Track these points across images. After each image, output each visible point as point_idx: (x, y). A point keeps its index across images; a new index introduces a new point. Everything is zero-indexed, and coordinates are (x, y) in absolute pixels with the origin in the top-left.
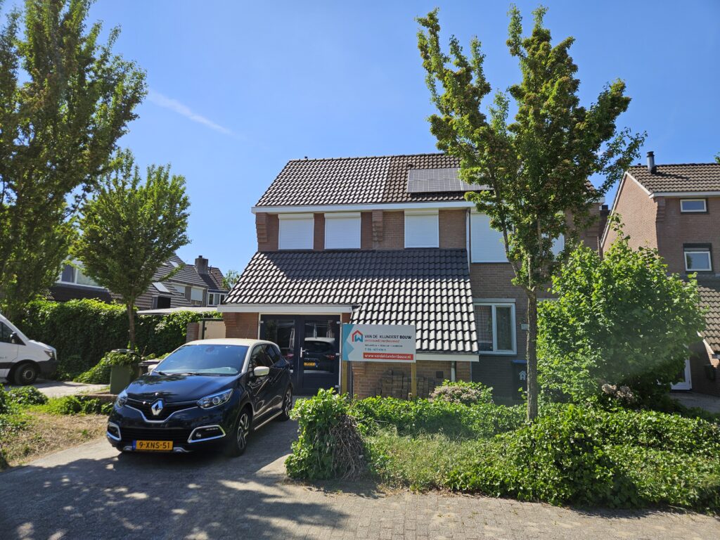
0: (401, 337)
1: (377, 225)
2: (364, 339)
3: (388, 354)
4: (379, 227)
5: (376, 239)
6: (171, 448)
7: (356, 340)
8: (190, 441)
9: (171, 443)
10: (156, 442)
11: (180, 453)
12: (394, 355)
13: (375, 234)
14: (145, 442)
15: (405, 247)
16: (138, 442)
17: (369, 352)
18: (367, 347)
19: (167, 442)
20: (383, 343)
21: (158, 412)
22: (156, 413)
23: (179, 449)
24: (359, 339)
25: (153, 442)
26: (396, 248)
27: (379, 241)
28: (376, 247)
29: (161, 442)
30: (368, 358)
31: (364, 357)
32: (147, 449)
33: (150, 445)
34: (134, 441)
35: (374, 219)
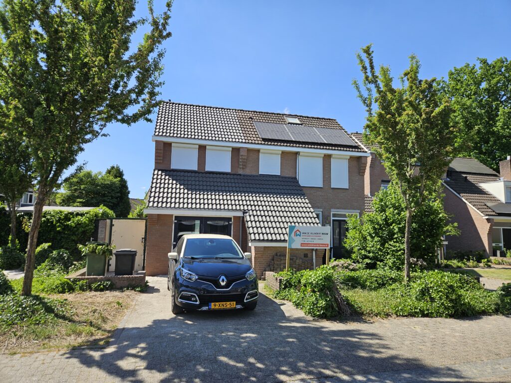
0: (322, 234)
1: (243, 157)
2: (302, 234)
3: (315, 244)
4: (244, 159)
5: (241, 167)
6: (234, 306)
7: (297, 236)
8: (245, 301)
9: (235, 303)
10: (225, 303)
11: (239, 309)
12: (318, 244)
13: (241, 164)
14: (217, 304)
15: (260, 173)
16: (213, 304)
17: (304, 242)
18: (303, 240)
19: (232, 302)
20: (312, 237)
21: (225, 283)
22: (223, 284)
23: (239, 307)
24: (298, 235)
25: (223, 303)
26: (254, 173)
27: (243, 168)
28: (241, 172)
29: (228, 303)
30: (303, 246)
31: (301, 246)
32: (220, 307)
33: (221, 305)
34: (210, 304)
35: (241, 154)
